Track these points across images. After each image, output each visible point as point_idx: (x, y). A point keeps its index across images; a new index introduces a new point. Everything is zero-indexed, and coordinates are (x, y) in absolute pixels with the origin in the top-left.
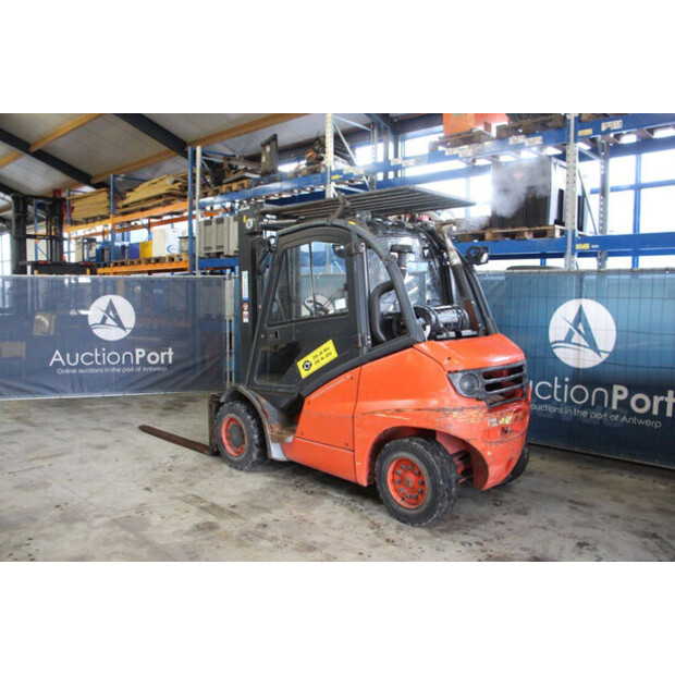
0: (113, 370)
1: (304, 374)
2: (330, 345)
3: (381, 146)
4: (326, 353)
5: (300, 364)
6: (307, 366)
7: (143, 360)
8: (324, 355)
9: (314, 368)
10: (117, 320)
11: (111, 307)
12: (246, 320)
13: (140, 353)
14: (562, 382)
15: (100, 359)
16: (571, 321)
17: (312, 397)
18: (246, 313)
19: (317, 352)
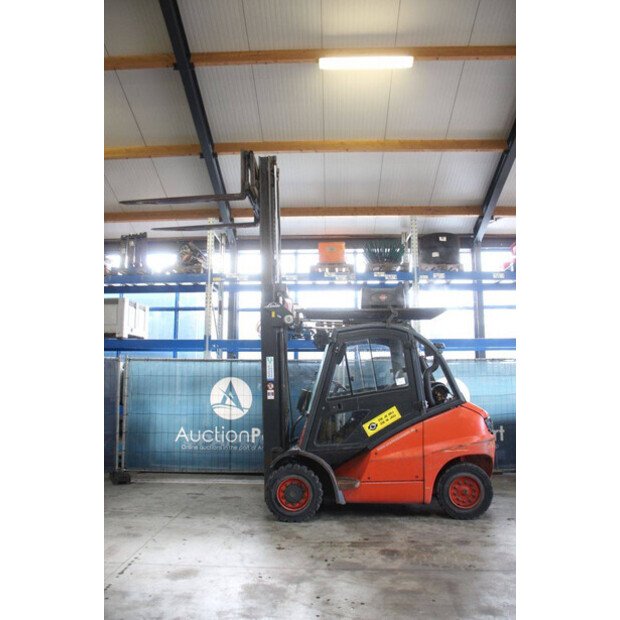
6: (373, 427)
8: (389, 417)
19: (382, 416)
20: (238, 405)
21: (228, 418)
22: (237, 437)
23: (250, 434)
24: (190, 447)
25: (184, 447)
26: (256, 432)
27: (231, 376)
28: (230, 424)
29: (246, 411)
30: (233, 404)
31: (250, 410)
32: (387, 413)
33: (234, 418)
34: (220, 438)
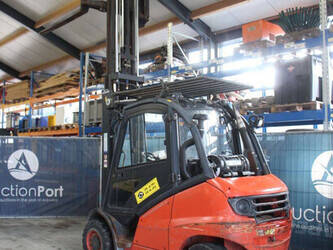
0: (22, 200)
1: (139, 201)
2: (155, 181)
3: (205, 51)
4: (152, 187)
5: (136, 194)
7: (43, 194)
9: (145, 197)
10: (27, 167)
11: (23, 157)
12: (106, 166)
13: (41, 189)
14: (321, 209)
15: (14, 192)
16: (326, 165)
17: (143, 216)
18: (106, 161)
19: (147, 186)
32: (149, 184)
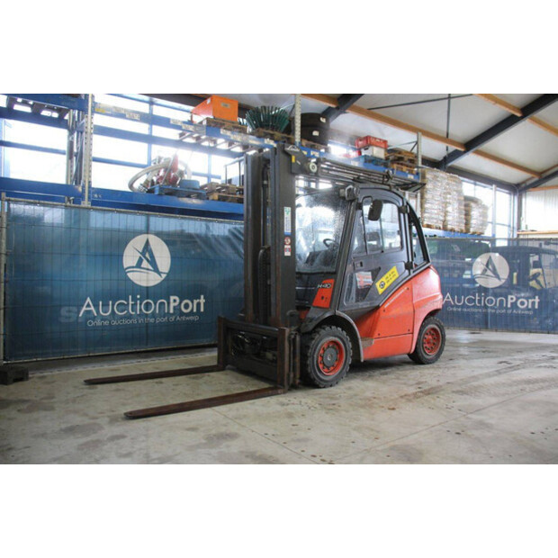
20: (156, 270)
21: (144, 284)
22: (155, 308)
23: (169, 303)
24: (99, 323)
25: (91, 324)
26: (175, 301)
27: (148, 233)
28: (148, 293)
29: (164, 276)
30: (151, 268)
31: (168, 274)
33: (151, 284)
34: (135, 309)
